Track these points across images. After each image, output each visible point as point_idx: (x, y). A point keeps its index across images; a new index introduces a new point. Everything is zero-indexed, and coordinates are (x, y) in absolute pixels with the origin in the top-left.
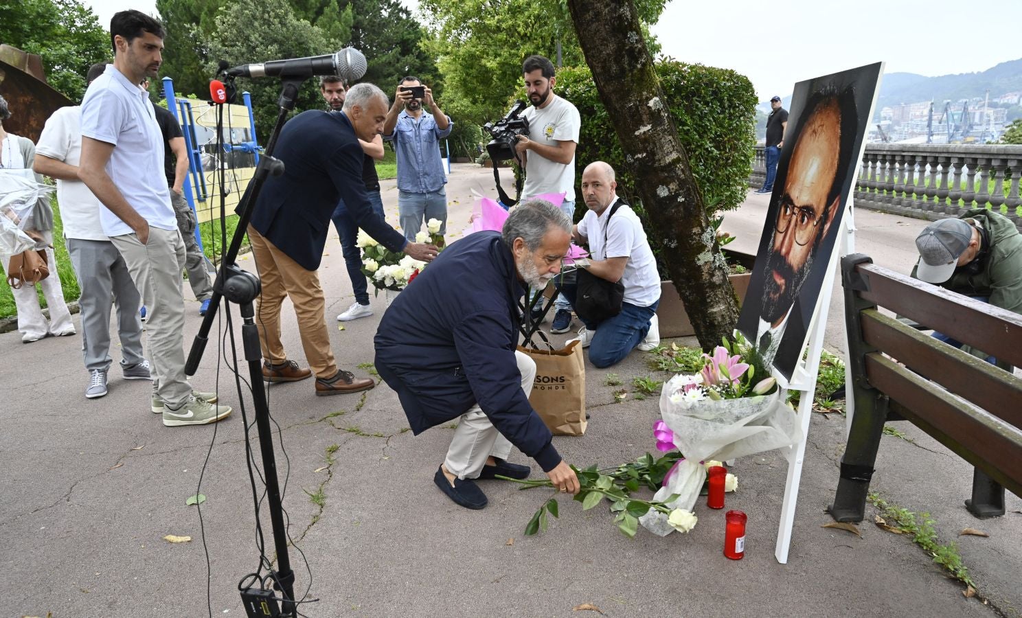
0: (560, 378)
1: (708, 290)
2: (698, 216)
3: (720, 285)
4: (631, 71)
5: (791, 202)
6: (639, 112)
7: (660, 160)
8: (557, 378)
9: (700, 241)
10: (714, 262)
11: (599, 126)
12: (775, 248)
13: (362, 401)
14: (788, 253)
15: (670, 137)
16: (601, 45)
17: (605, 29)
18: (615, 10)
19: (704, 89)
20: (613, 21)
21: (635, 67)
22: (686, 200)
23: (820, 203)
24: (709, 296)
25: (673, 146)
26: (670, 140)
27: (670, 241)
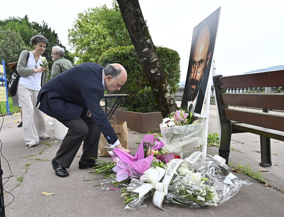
0: (119, 134)
1: (169, 107)
2: (165, 80)
3: (173, 105)
4: (141, 30)
5: (196, 62)
6: (144, 43)
7: (151, 60)
8: (118, 133)
9: (166, 89)
10: (171, 96)
11: (130, 63)
12: (191, 78)
13: (42, 152)
14: (196, 77)
15: (154, 53)
16: (131, 20)
17: (132, 15)
18: (134, 9)
19: (163, 53)
20: (134, 13)
21: (142, 29)
22: (160, 74)
23: (205, 57)
24: (170, 109)
25: (155, 56)
26: (154, 54)
27: (156, 89)
